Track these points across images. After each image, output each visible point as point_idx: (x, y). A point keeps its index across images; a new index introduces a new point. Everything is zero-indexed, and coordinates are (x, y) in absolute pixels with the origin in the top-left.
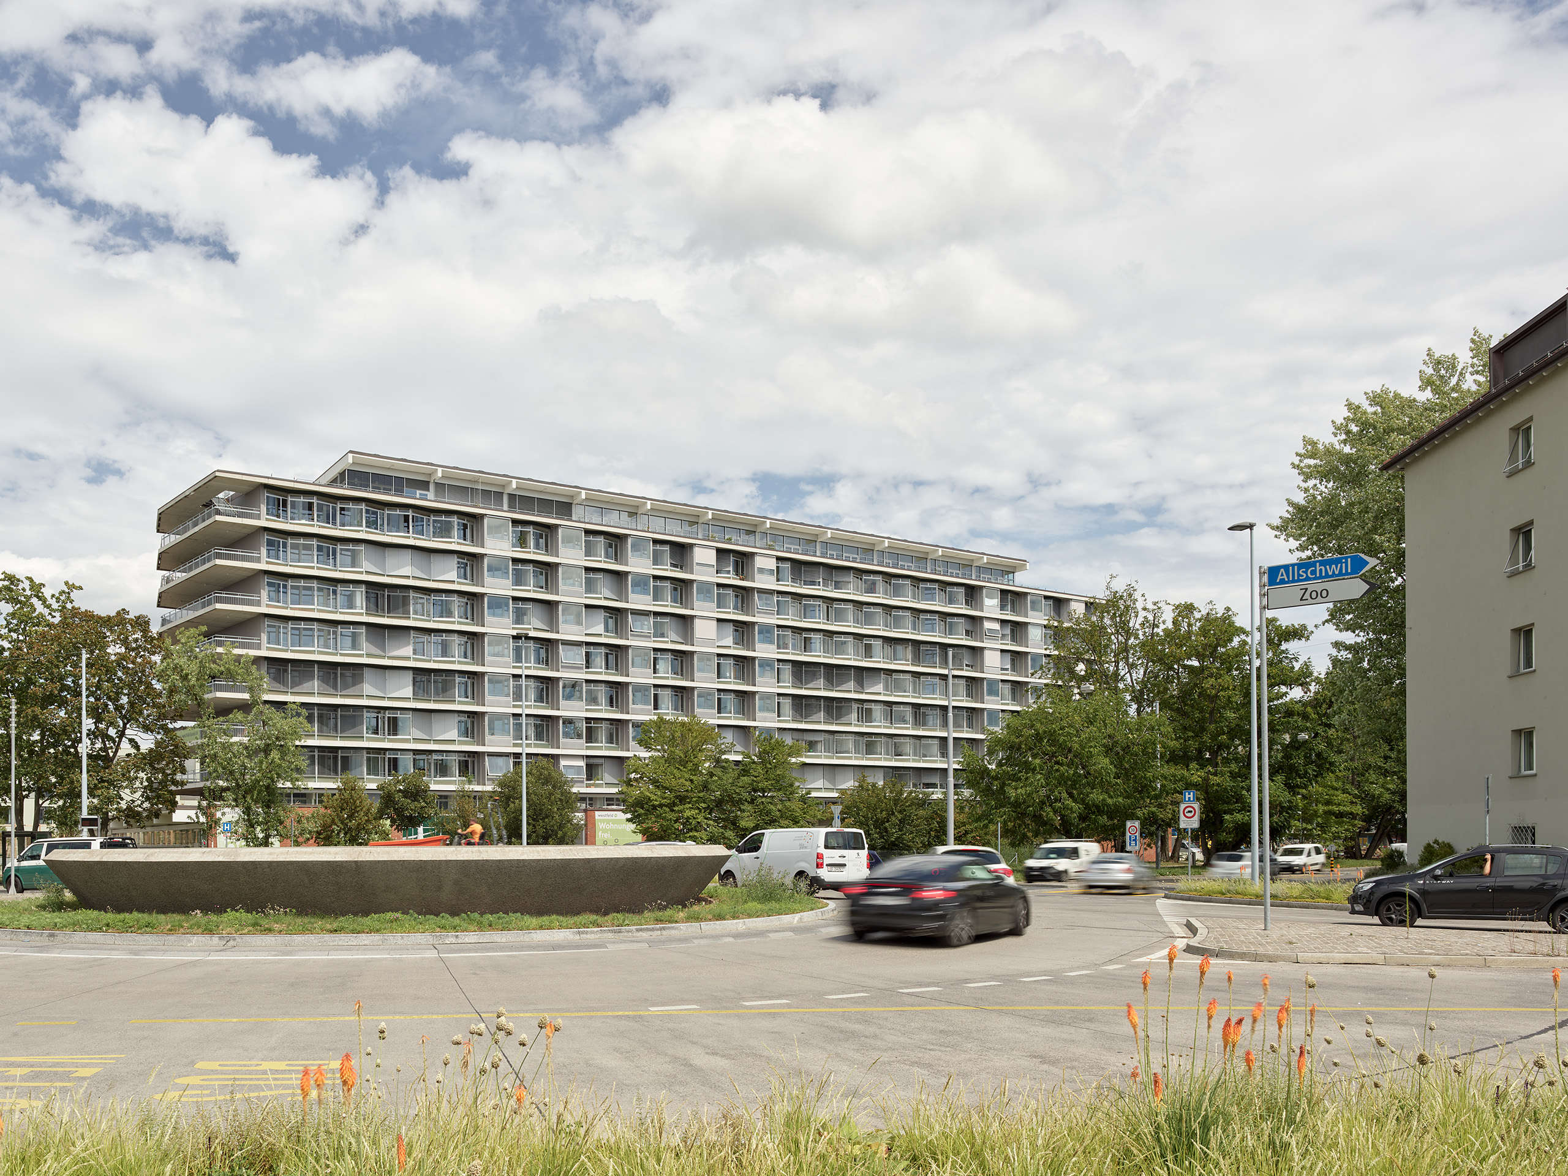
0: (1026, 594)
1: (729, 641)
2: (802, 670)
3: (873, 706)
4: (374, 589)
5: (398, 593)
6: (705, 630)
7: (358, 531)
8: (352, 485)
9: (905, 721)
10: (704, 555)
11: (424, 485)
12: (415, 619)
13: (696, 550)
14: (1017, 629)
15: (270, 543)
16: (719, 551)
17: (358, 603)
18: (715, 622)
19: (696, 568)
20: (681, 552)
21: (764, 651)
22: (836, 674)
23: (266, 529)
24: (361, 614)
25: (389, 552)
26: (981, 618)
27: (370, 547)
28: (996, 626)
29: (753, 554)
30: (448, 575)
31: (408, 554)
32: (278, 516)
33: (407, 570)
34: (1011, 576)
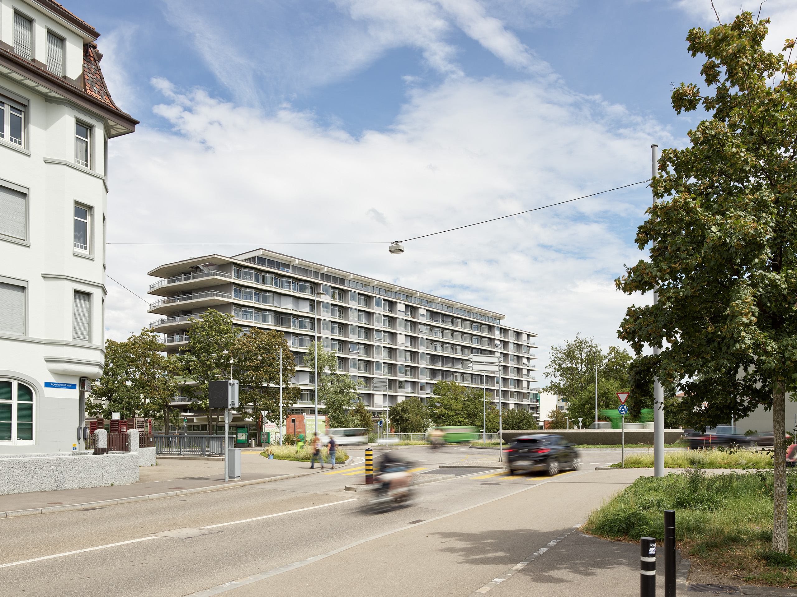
0: (508, 330)
1: (409, 344)
2: (433, 358)
3: (457, 374)
4: (277, 314)
5: (286, 317)
6: (401, 339)
7: (271, 287)
8: (259, 263)
9: (468, 381)
10: (401, 307)
11: (287, 266)
12: (293, 329)
13: (398, 304)
14: (505, 344)
15: (236, 291)
16: (407, 306)
17: (270, 320)
18: (405, 336)
19: (398, 312)
20: (392, 305)
21: (422, 349)
22: (445, 359)
23: (234, 283)
24: (272, 325)
25: (282, 297)
26: (494, 339)
27: (276, 295)
28: (499, 342)
29: (418, 308)
30: (304, 310)
31: (290, 299)
32: (238, 278)
33: (290, 306)
34: (498, 321)
